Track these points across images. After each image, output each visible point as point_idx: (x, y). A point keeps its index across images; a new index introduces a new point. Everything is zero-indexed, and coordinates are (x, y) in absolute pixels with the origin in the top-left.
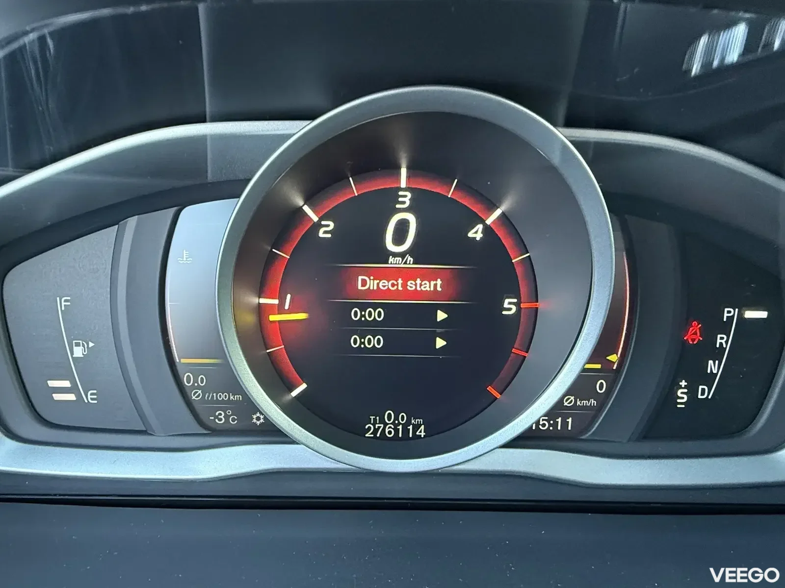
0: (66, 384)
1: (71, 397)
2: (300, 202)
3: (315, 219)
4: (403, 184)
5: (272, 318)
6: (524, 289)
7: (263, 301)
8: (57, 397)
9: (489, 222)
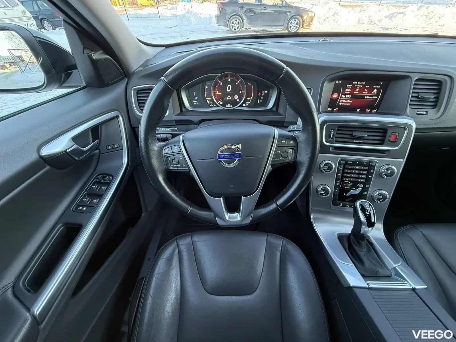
0: (195, 102)
1: (196, 103)
2: (218, 80)
3: (220, 82)
4: (229, 78)
5: (216, 94)
6: (242, 89)
7: (215, 92)
8: (194, 103)
9: (238, 82)
